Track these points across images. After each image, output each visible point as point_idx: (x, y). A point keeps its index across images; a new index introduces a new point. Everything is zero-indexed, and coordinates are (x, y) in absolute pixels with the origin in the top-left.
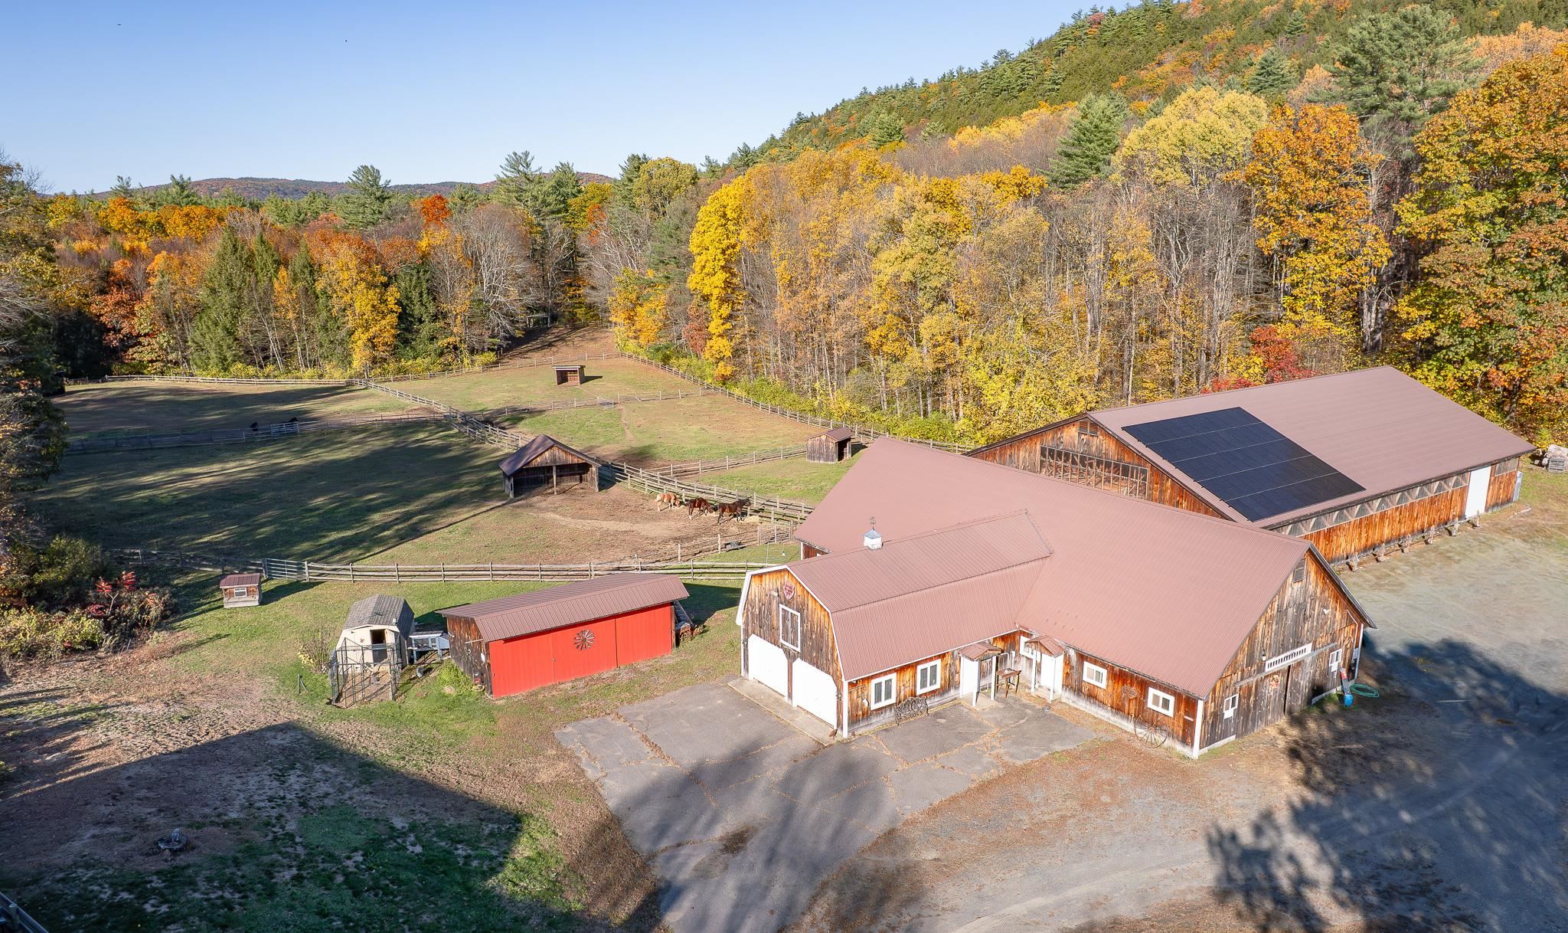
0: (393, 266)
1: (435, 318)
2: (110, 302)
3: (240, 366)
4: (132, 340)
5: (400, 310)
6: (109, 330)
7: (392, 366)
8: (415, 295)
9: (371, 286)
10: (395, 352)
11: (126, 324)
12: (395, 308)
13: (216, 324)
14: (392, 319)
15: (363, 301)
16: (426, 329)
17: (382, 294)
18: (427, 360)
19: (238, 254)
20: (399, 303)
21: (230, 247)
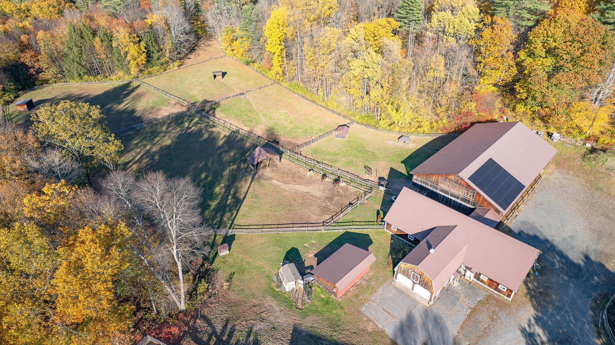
0: (141, 32)
1: (158, 51)
2: (28, 56)
3: (87, 76)
4: (40, 71)
5: (146, 51)
6: (30, 68)
7: (146, 72)
8: (150, 43)
9: (135, 43)
10: (146, 67)
11: (36, 64)
12: (145, 50)
13: (73, 61)
14: (144, 55)
15: (133, 50)
16: (156, 56)
17: (139, 46)
18: (158, 67)
19: (76, 32)
20: (146, 48)
21: (72, 30)
